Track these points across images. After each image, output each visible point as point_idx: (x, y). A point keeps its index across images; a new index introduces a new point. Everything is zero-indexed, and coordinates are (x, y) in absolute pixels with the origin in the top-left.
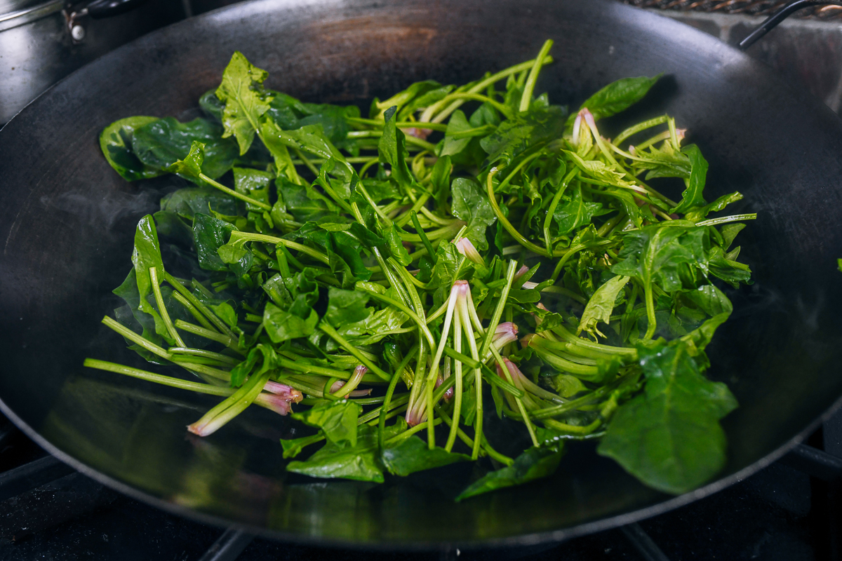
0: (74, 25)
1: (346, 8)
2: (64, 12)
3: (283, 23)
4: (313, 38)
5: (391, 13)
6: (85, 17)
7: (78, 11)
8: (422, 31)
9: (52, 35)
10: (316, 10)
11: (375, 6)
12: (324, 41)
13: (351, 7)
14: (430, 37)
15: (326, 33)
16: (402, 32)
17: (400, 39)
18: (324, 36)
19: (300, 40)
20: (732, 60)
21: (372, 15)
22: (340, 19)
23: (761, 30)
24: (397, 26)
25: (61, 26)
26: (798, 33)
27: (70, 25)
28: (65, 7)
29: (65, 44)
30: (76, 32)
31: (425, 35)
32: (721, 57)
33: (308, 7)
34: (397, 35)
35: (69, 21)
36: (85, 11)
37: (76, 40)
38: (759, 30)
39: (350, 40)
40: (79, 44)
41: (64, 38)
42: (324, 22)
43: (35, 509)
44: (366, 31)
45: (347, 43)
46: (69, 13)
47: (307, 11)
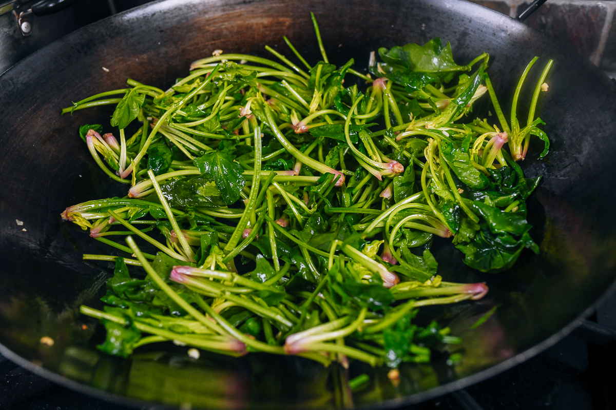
0: (22, 22)
1: (223, 6)
2: (14, 12)
3: (176, 19)
4: (200, 29)
5: (257, 7)
6: (30, 15)
7: (25, 11)
8: (281, 19)
9: (6, 30)
10: (201, 8)
11: (245, 3)
12: (208, 31)
13: (226, 5)
14: (287, 24)
15: (209, 25)
16: (266, 21)
17: (265, 27)
18: (207, 27)
19: (189, 31)
20: (514, 29)
21: (243, 10)
22: (219, 14)
23: (534, 6)
24: (262, 17)
25: (12, 22)
26: (568, 9)
27: (19, 22)
28: (15, 8)
29: (16, 36)
30: (24, 26)
31: (284, 22)
32: (505, 28)
33: (194, 6)
34: (262, 24)
35: (18, 19)
36: (30, 10)
37: (24, 33)
38: (532, 6)
39: (227, 29)
40: (27, 36)
41: (15, 31)
42: (207, 16)
43: (5, 390)
44: (239, 22)
45: (225, 32)
46: (18, 13)
47: (194, 9)
